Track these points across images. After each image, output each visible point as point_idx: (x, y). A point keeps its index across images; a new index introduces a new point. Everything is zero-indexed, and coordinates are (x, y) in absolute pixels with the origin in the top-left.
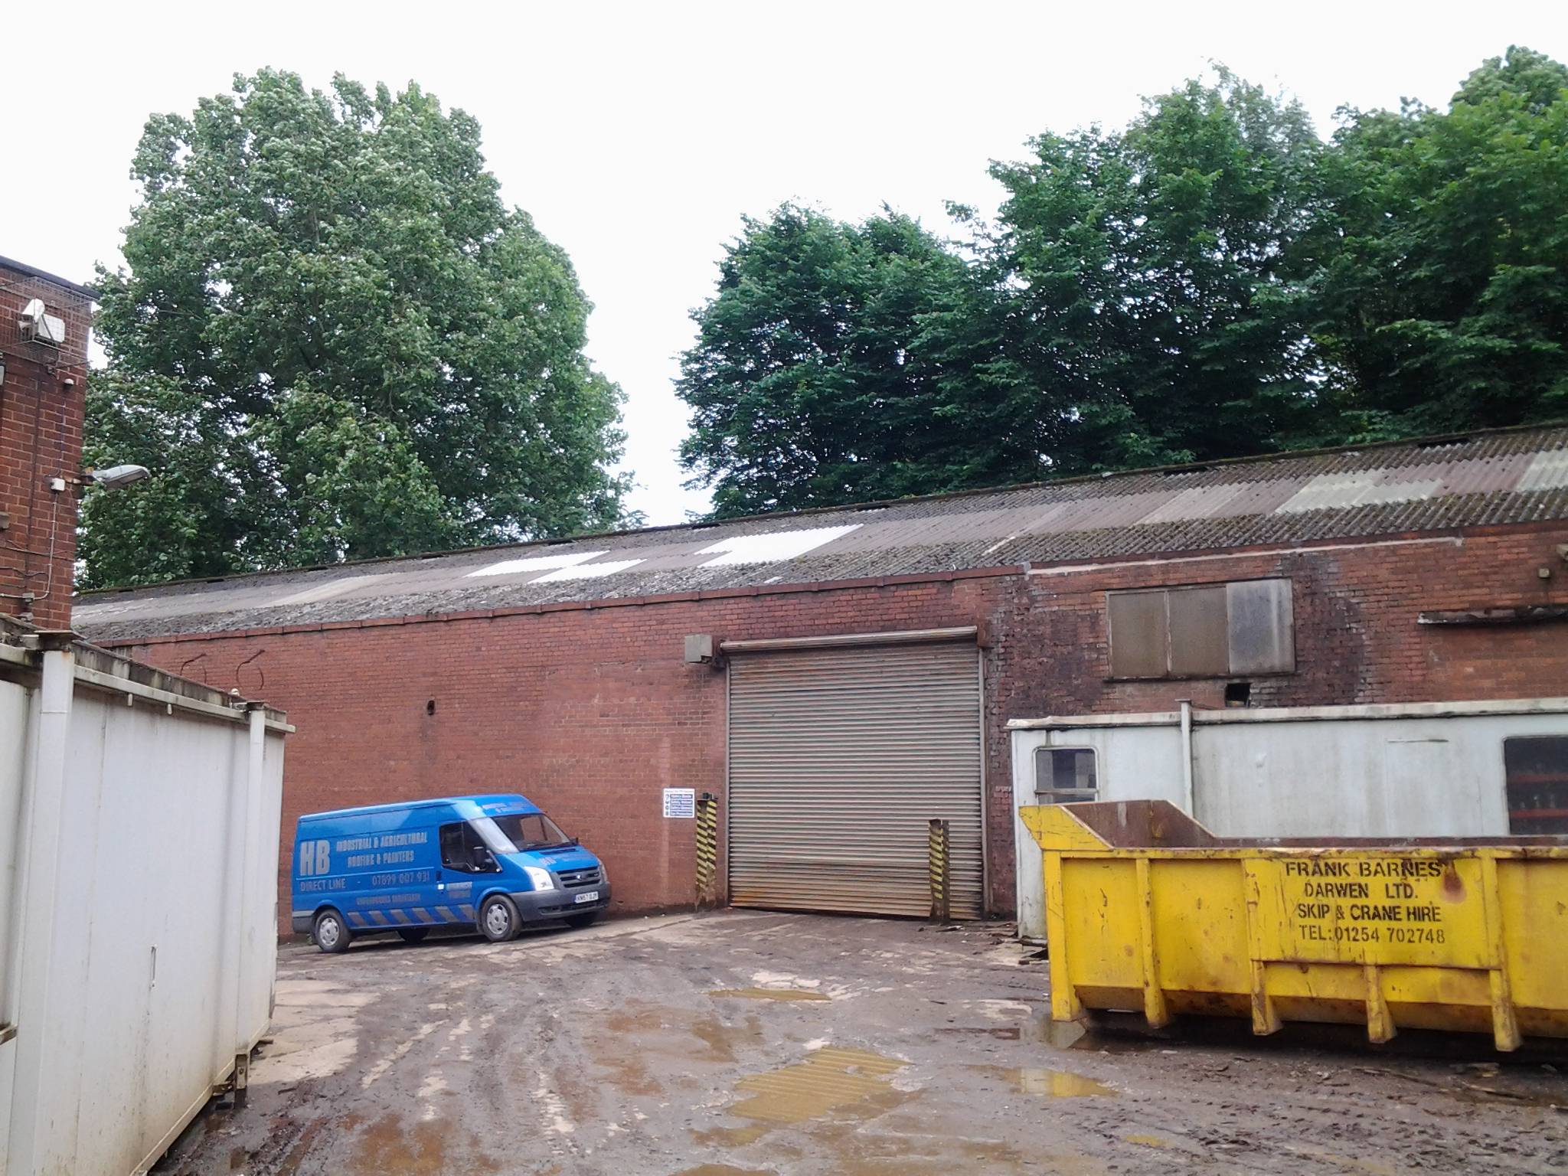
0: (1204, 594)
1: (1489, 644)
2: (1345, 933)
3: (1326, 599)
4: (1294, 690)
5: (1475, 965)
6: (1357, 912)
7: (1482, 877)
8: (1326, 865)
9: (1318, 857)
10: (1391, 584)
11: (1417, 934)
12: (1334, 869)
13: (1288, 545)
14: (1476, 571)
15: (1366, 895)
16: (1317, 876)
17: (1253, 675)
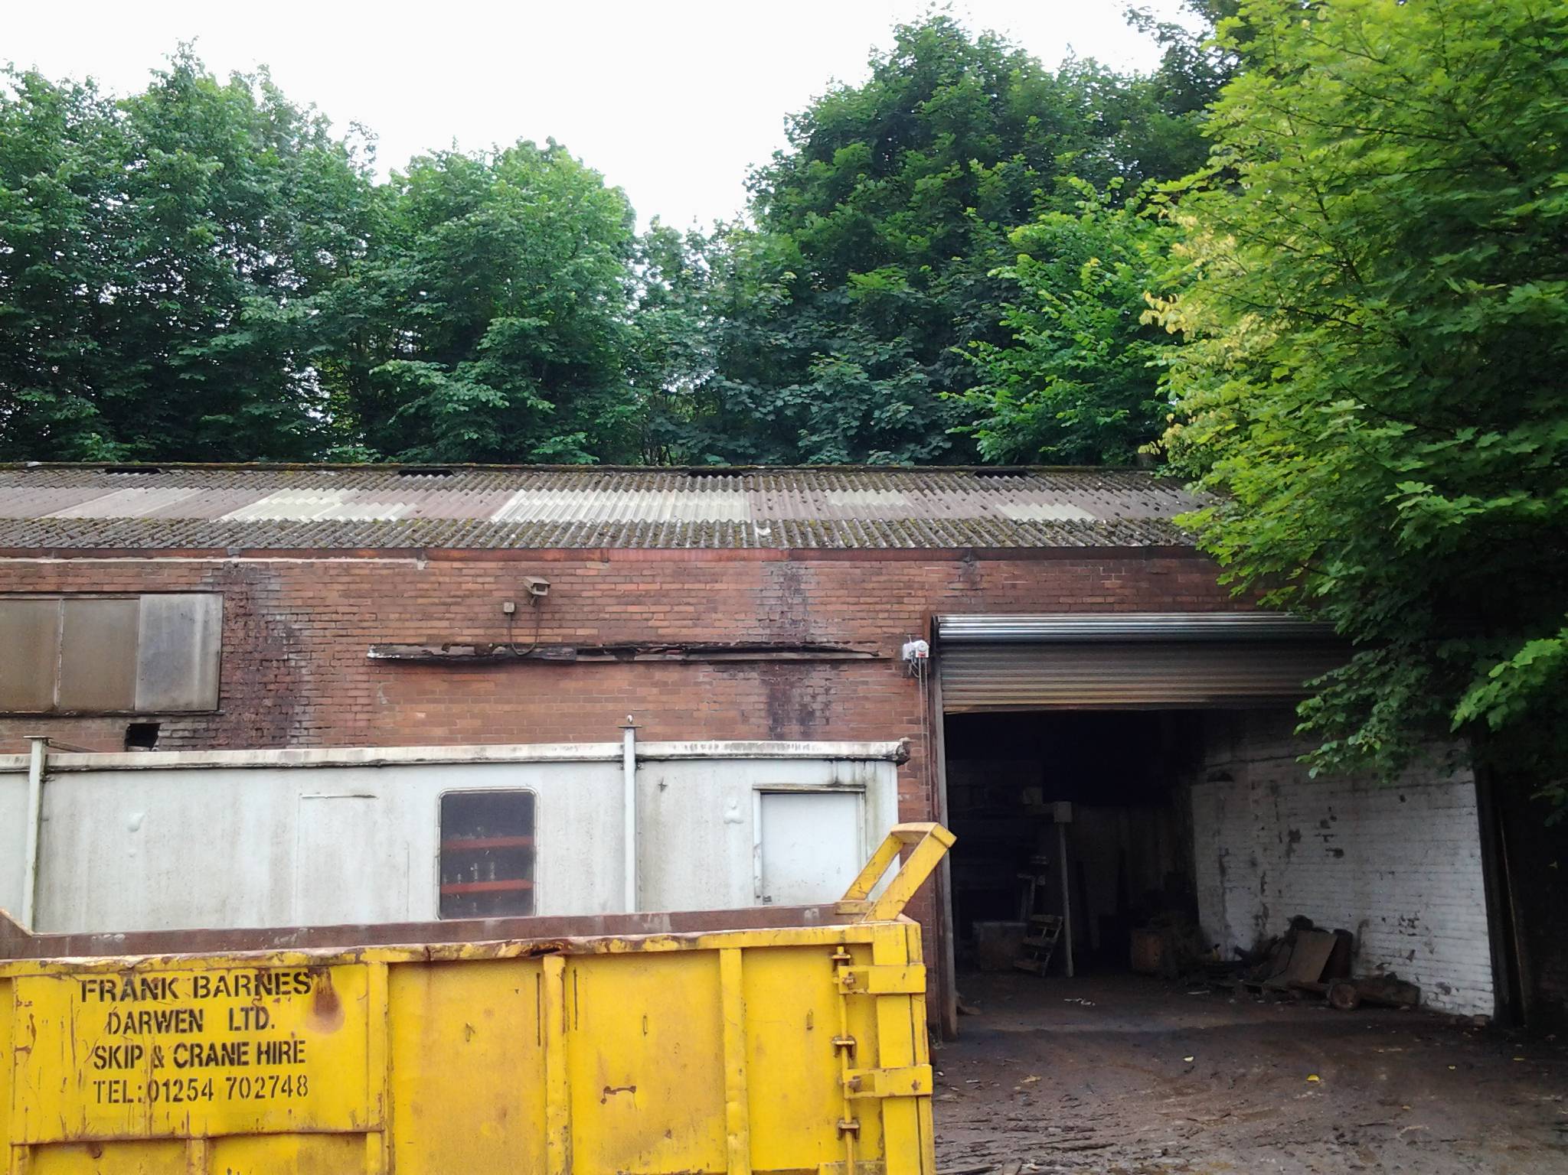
0: (112, 609)
1: (445, 686)
2: (163, 1090)
3: (262, 624)
4: (213, 734)
5: (349, 1128)
6: (184, 1055)
7: (367, 994)
8: (144, 982)
9: (132, 969)
10: (341, 609)
11: (269, 1084)
12: (158, 989)
13: (222, 553)
14: (437, 600)
15: (200, 1028)
16: (129, 1000)
17: (163, 714)
